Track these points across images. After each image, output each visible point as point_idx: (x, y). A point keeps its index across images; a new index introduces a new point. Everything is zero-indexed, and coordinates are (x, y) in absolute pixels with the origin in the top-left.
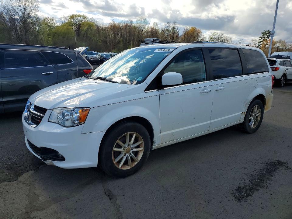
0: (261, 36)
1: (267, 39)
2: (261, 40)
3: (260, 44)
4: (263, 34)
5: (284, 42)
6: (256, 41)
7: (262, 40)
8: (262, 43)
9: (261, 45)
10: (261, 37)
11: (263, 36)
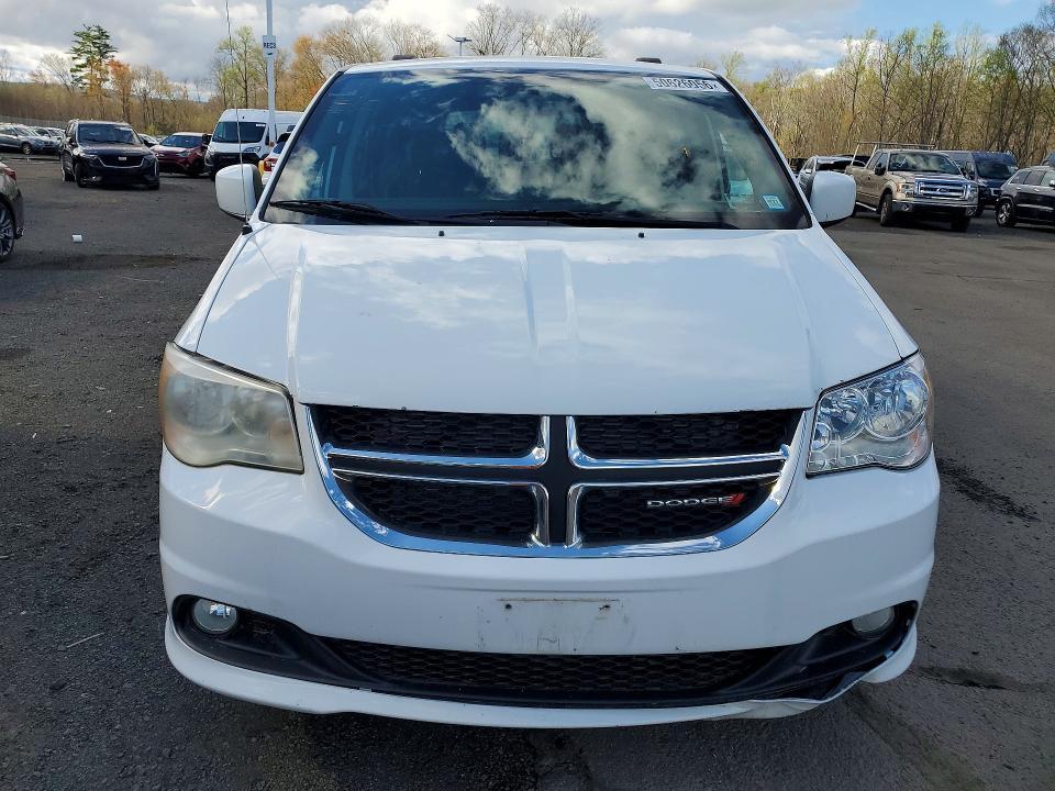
0: (78, 46)
1: (100, 60)
2: (79, 62)
3: (79, 74)
4: (80, 40)
5: (160, 77)
6: (61, 62)
7: (82, 61)
8: (86, 71)
9: (85, 81)
10: (77, 50)
11: (83, 44)
